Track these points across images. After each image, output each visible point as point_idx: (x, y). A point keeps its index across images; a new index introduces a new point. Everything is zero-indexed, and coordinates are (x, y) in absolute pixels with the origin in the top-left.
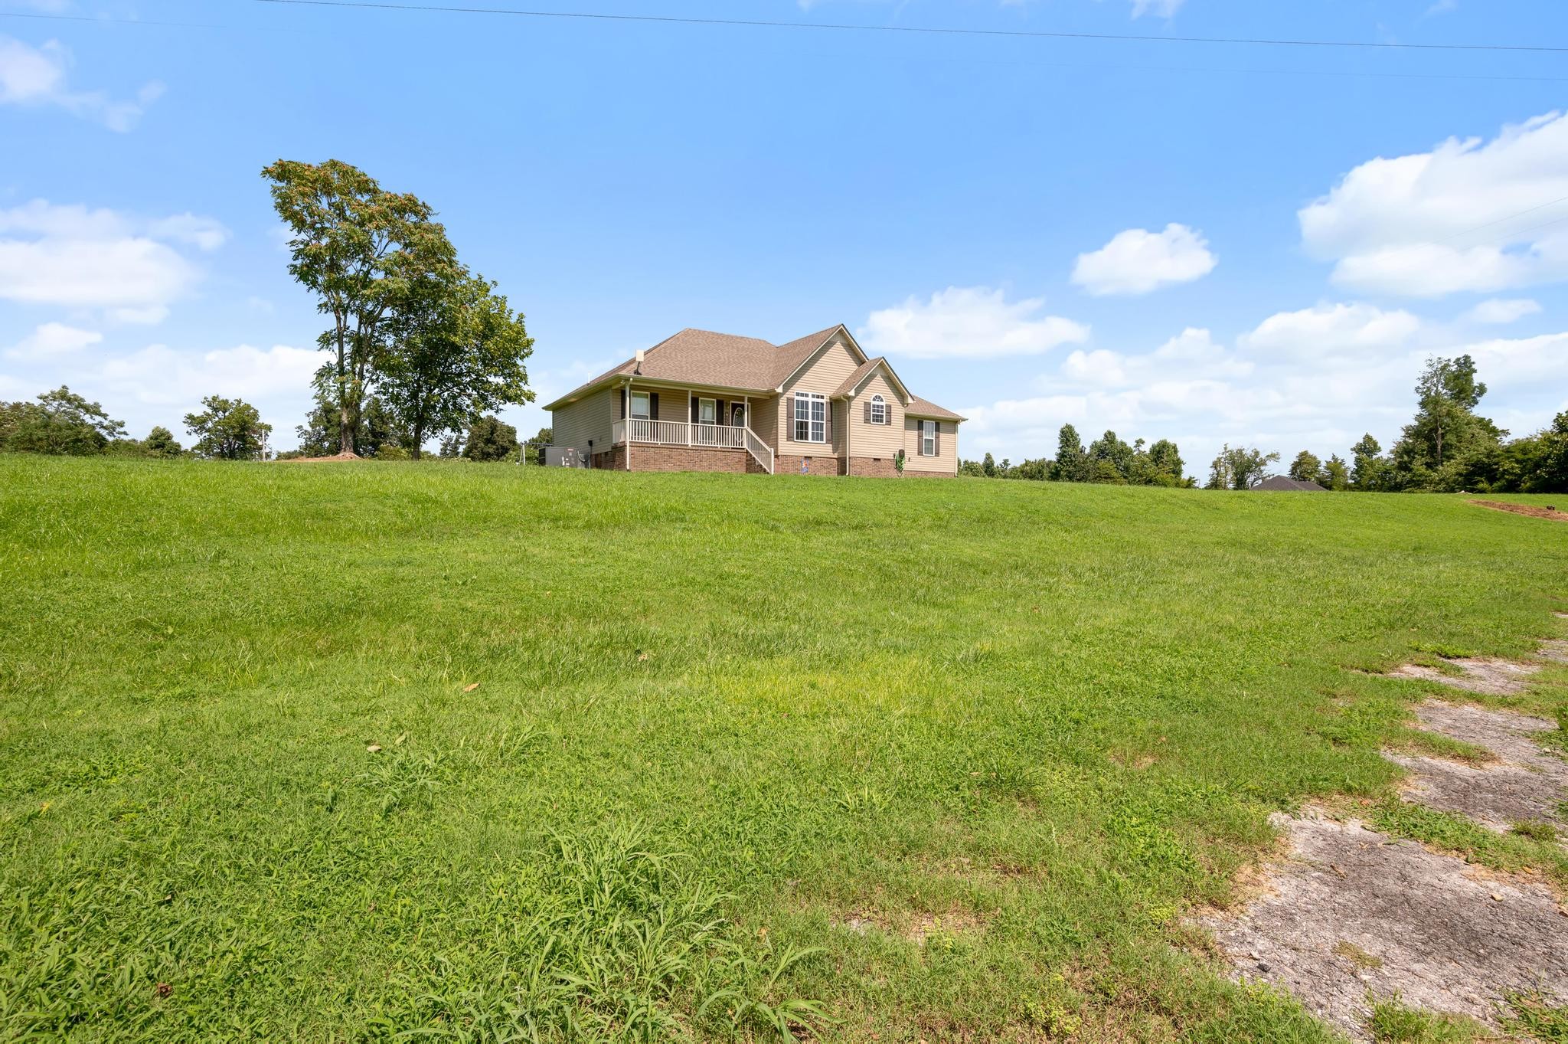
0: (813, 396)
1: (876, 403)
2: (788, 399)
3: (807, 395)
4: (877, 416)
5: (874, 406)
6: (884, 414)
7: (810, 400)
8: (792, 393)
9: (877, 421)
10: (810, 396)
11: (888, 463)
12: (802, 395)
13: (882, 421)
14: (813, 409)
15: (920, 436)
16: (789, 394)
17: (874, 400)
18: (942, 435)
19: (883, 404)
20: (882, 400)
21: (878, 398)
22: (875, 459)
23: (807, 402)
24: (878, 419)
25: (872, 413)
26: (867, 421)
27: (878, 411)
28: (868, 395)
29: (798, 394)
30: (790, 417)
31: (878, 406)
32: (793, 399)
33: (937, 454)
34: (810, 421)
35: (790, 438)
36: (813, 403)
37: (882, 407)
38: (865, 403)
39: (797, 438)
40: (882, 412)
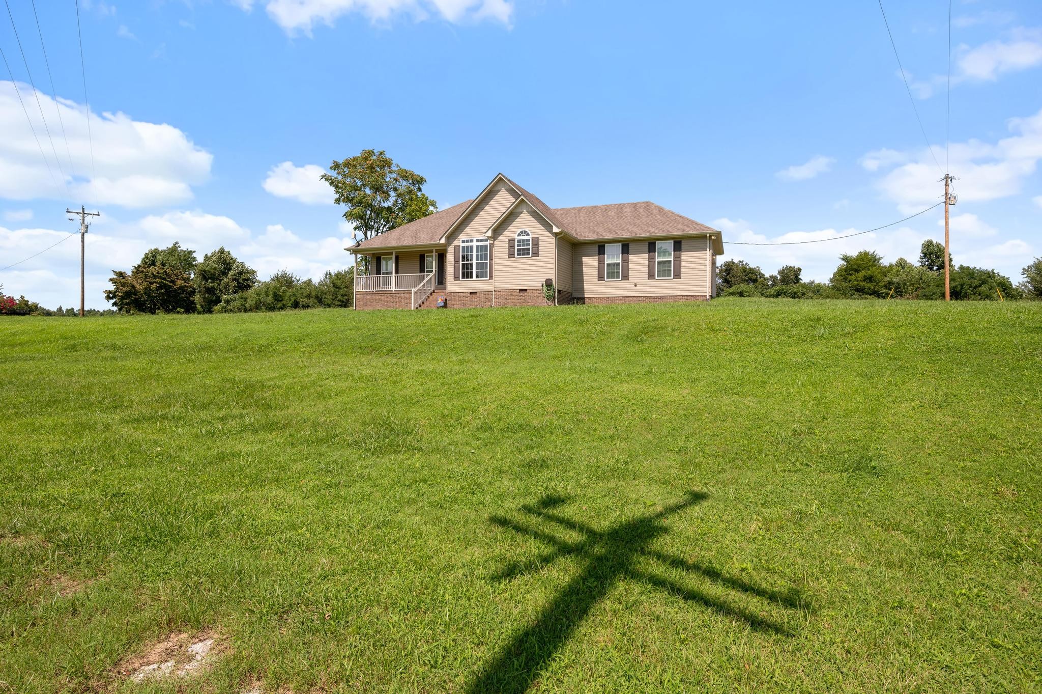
0: (478, 241)
1: (521, 238)
2: (455, 247)
3: (472, 241)
4: (524, 250)
5: (519, 241)
6: (530, 247)
7: (475, 244)
8: (459, 241)
9: (524, 254)
10: (475, 241)
11: (537, 293)
12: (467, 241)
13: (528, 254)
14: (477, 251)
15: (651, 259)
16: (455, 243)
17: (519, 235)
18: (684, 255)
19: (529, 237)
20: (528, 234)
21: (522, 233)
22: (521, 290)
23: (472, 247)
24: (523, 252)
25: (516, 248)
26: (511, 255)
27: (524, 245)
28: (512, 232)
29: (463, 242)
30: (456, 261)
31: (524, 241)
32: (459, 246)
33: (678, 275)
34: (474, 262)
35: (456, 278)
36: (477, 246)
37: (528, 240)
38: (510, 240)
39: (463, 277)
40: (528, 245)
